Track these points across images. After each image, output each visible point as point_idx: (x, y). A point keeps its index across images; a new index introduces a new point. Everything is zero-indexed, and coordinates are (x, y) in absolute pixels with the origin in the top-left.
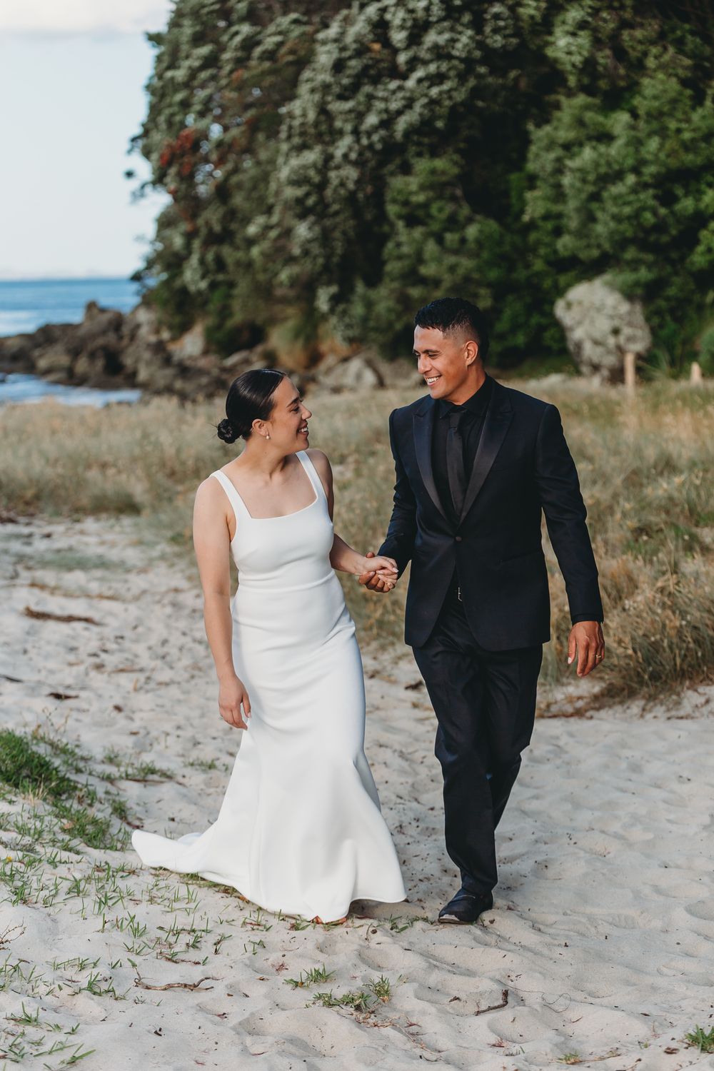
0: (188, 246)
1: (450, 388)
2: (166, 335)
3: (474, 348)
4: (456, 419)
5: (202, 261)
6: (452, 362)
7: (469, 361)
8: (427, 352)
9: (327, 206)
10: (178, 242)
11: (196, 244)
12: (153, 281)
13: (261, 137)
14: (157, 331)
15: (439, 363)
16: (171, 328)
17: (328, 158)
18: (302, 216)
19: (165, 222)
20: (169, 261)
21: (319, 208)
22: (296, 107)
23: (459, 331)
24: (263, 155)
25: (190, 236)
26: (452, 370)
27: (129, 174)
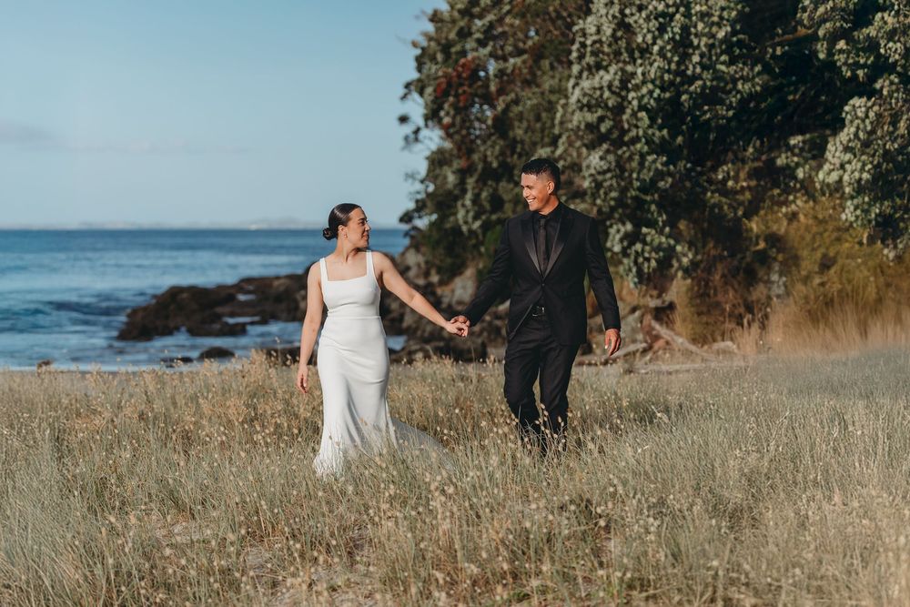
0: (462, 184)
1: (540, 205)
2: (435, 278)
3: (552, 185)
4: (543, 222)
5: (476, 201)
6: (540, 192)
7: (550, 192)
8: (528, 186)
9: (624, 132)
10: (451, 178)
11: (471, 181)
12: (422, 223)
13: (546, 63)
14: (427, 274)
15: (534, 192)
16: (439, 271)
17: (626, 79)
18: (592, 146)
19: (438, 161)
20: (441, 202)
21: (615, 135)
22: (590, 24)
23: (544, 175)
24: (547, 83)
25: (463, 174)
26: (541, 196)
27: (404, 119)
